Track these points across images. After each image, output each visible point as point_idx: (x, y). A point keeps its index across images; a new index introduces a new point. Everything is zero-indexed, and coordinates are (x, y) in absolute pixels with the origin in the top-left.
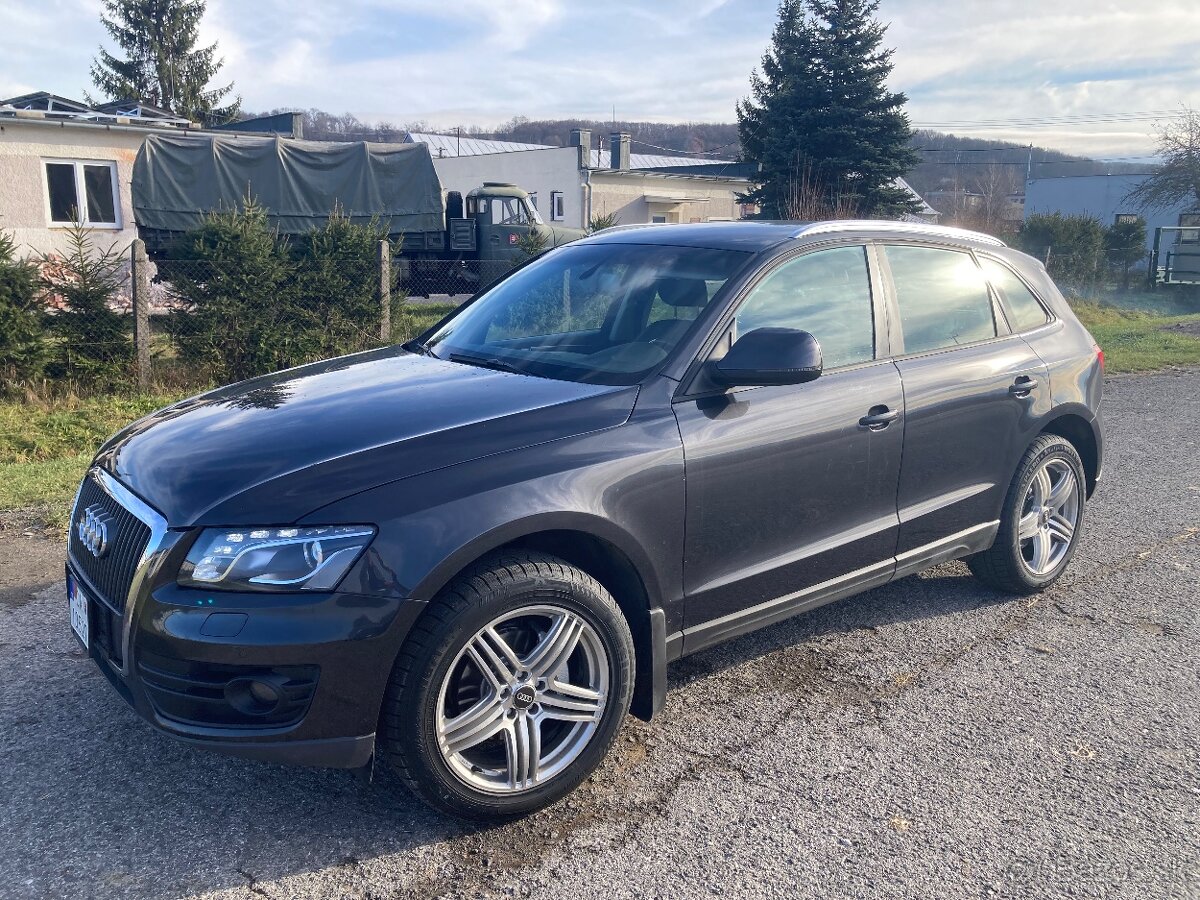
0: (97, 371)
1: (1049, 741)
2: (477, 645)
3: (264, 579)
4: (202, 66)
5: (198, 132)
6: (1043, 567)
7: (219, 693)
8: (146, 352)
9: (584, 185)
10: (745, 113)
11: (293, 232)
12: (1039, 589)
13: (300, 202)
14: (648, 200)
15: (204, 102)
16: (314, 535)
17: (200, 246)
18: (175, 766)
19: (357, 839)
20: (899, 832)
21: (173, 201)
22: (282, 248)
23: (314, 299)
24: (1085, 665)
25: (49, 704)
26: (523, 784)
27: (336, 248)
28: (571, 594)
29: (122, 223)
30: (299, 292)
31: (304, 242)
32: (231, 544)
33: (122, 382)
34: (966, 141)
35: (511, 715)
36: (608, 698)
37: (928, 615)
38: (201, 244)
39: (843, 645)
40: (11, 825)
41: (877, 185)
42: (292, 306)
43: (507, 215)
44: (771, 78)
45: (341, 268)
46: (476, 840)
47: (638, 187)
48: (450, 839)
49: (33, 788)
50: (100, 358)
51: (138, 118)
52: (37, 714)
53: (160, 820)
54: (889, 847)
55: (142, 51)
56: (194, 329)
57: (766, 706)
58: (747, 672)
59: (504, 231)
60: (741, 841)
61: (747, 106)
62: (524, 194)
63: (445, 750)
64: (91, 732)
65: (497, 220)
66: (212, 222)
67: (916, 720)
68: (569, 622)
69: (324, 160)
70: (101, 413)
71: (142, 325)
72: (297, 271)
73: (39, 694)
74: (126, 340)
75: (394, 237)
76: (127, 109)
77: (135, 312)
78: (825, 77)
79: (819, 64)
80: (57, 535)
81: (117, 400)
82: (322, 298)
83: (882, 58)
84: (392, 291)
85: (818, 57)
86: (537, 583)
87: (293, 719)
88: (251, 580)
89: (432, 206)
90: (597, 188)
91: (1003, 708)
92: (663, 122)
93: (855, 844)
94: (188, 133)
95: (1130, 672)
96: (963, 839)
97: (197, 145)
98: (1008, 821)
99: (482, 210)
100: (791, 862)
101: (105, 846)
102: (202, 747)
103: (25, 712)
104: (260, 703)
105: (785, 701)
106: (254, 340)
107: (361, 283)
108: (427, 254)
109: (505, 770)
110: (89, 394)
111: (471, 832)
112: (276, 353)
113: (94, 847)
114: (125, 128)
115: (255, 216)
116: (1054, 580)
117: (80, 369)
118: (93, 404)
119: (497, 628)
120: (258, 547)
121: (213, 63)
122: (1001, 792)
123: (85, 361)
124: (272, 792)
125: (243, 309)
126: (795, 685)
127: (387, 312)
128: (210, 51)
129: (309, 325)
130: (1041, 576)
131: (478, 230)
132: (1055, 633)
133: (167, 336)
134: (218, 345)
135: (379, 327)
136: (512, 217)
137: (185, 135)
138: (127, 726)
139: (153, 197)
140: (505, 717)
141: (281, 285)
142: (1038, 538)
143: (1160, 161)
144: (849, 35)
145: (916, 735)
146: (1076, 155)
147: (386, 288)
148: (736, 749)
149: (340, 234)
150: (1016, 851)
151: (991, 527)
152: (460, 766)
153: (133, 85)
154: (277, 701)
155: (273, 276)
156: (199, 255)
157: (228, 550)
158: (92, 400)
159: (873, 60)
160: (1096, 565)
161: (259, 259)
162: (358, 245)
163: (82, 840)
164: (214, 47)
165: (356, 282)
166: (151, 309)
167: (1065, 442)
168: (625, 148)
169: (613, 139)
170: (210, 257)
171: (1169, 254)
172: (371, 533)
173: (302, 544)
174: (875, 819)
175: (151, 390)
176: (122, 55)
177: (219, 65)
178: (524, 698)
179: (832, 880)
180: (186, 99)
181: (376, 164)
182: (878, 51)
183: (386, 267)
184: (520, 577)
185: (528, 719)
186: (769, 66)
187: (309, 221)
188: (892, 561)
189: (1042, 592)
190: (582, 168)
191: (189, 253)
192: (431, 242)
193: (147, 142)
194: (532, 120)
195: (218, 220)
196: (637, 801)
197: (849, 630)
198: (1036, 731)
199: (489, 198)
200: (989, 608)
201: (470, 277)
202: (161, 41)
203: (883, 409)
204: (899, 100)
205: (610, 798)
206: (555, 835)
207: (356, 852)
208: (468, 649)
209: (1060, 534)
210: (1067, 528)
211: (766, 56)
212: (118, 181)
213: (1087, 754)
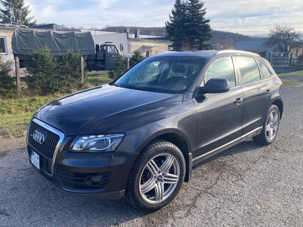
0: (7, 92)
1: (286, 183)
2: (149, 164)
3: (94, 149)
4: (26, 11)
5: (28, 29)
6: (271, 138)
7: (83, 181)
8: (20, 87)
9: (129, 42)
10: (167, 24)
11: (58, 55)
12: (270, 143)
13: (57, 47)
14: (145, 46)
15: (26, 21)
16: (108, 136)
17: (33, 59)
18: (60, 200)
19: (116, 218)
20: (258, 209)
21: (23, 46)
22: (55, 59)
23: (64, 72)
24: (288, 163)
25: (20, 183)
26: (159, 201)
27: (69, 59)
28: (172, 150)
29: (8, 53)
30: (60, 71)
31: (61, 57)
32: (84, 139)
33: (13, 95)
34: (219, 32)
35: (156, 183)
36: (180, 177)
37: (244, 151)
38: (34, 58)
39: (226, 159)
40: (19, 219)
41: (202, 42)
42: (58, 74)
43: (111, 50)
44: (174, 15)
45: (71, 64)
46: (149, 216)
47: (142, 43)
48: (142, 216)
49: (22, 208)
50: (7, 89)
51: (11, 25)
52: (17, 187)
53: (61, 215)
54: (257, 213)
55: (10, 7)
56: (33, 81)
57: (212, 176)
58: (204, 167)
59: (111, 54)
60: (218, 213)
61: (168, 22)
62: (116, 45)
63: (141, 193)
64: (34, 191)
65: (109, 51)
66: (36, 52)
67: (251, 179)
68: (171, 157)
69: (64, 36)
70: (8, 103)
71: (19, 80)
72: (59, 65)
73: (16, 181)
74: (14, 84)
75: (84, 56)
76: (8, 23)
77: (16, 77)
78: (189, 15)
79: (188, 12)
80: (9, 137)
81: (12, 100)
82: (65, 72)
83: (203, 10)
84: (84, 70)
85: (187, 10)
86: (163, 147)
87: (103, 187)
88: (90, 149)
89: (92, 48)
90: (132, 43)
91: (272, 175)
92: (144, 27)
93: (248, 213)
94: (25, 29)
95: (299, 164)
96: (275, 210)
97: (29, 32)
98: (284, 205)
99: (105, 49)
100: (233, 219)
101: (48, 223)
102: (77, 196)
103: (14, 186)
104: (94, 183)
105: (217, 175)
106: (48, 83)
107: (76, 68)
108: (91, 60)
109: (155, 197)
110: (5, 98)
111: (147, 215)
112: (54, 87)
113: (44, 224)
114: (8, 27)
115: (48, 51)
116: (273, 141)
117: (2, 92)
118: (6, 101)
119: (154, 160)
120: (92, 140)
121: (28, 11)
122: (280, 197)
123: (3, 89)
124: (90, 206)
125: (45, 75)
126: (217, 171)
127: (83, 76)
128: (28, 8)
129: (63, 79)
130: (270, 140)
131: (104, 54)
132: (278, 155)
133: (25, 83)
134: (39, 85)
135: (81, 79)
136: (112, 51)
137: (24, 29)
138: (43, 189)
139: (17, 46)
140: (155, 183)
141: (55, 69)
142: (270, 130)
143: (269, 36)
144: (195, 4)
145: (253, 183)
146: (246, 35)
147: (82, 69)
148: (209, 189)
149: (70, 55)
150: (289, 213)
151: (261, 128)
152: (144, 197)
153: (7, 17)
154: (99, 182)
155: (53, 66)
156: (33, 61)
157: (83, 141)
158: (6, 100)
159: (201, 11)
160: (281, 137)
161: (49, 62)
162: (75, 58)
163: (40, 222)
164: (29, 6)
165: (75, 68)
166: (21, 76)
167: (276, 106)
168: (138, 33)
169: (135, 31)
170: (36, 61)
171: (272, 59)
172: (123, 135)
173: (104, 139)
174: (251, 206)
175: (21, 97)
176: (4, 9)
177: (30, 11)
178: (160, 178)
179: (245, 223)
180: (22, 20)
181: (77, 37)
182: (202, 9)
183: (82, 64)
184: (159, 146)
185: (161, 184)
186: (173, 12)
187: (59, 52)
188: (240, 138)
189: (270, 144)
190: (128, 38)
191: (30, 60)
192: (92, 57)
193: (15, 31)
194: (111, 26)
195: (38, 52)
196: (188, 204)
197: (226, 155)
198: (282, 180)
199: (107, 46)
200: (259, 149)
201: (102, 66)
202: (14, 5)
203: (239, 99)
204: (208, 21)
205: (180, 203)
206: (169, 214)
207: (117, 222)
208: (147, 166)
209: (274, 130)
210: (276, 128)
211: (173, 10)
212: (6, 42)
213: (297, 186)
